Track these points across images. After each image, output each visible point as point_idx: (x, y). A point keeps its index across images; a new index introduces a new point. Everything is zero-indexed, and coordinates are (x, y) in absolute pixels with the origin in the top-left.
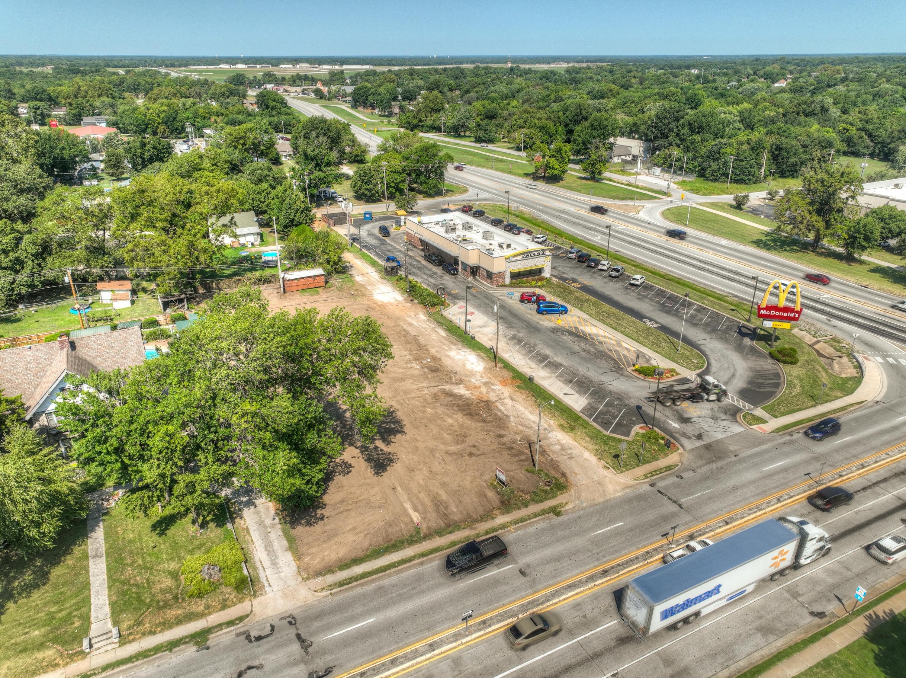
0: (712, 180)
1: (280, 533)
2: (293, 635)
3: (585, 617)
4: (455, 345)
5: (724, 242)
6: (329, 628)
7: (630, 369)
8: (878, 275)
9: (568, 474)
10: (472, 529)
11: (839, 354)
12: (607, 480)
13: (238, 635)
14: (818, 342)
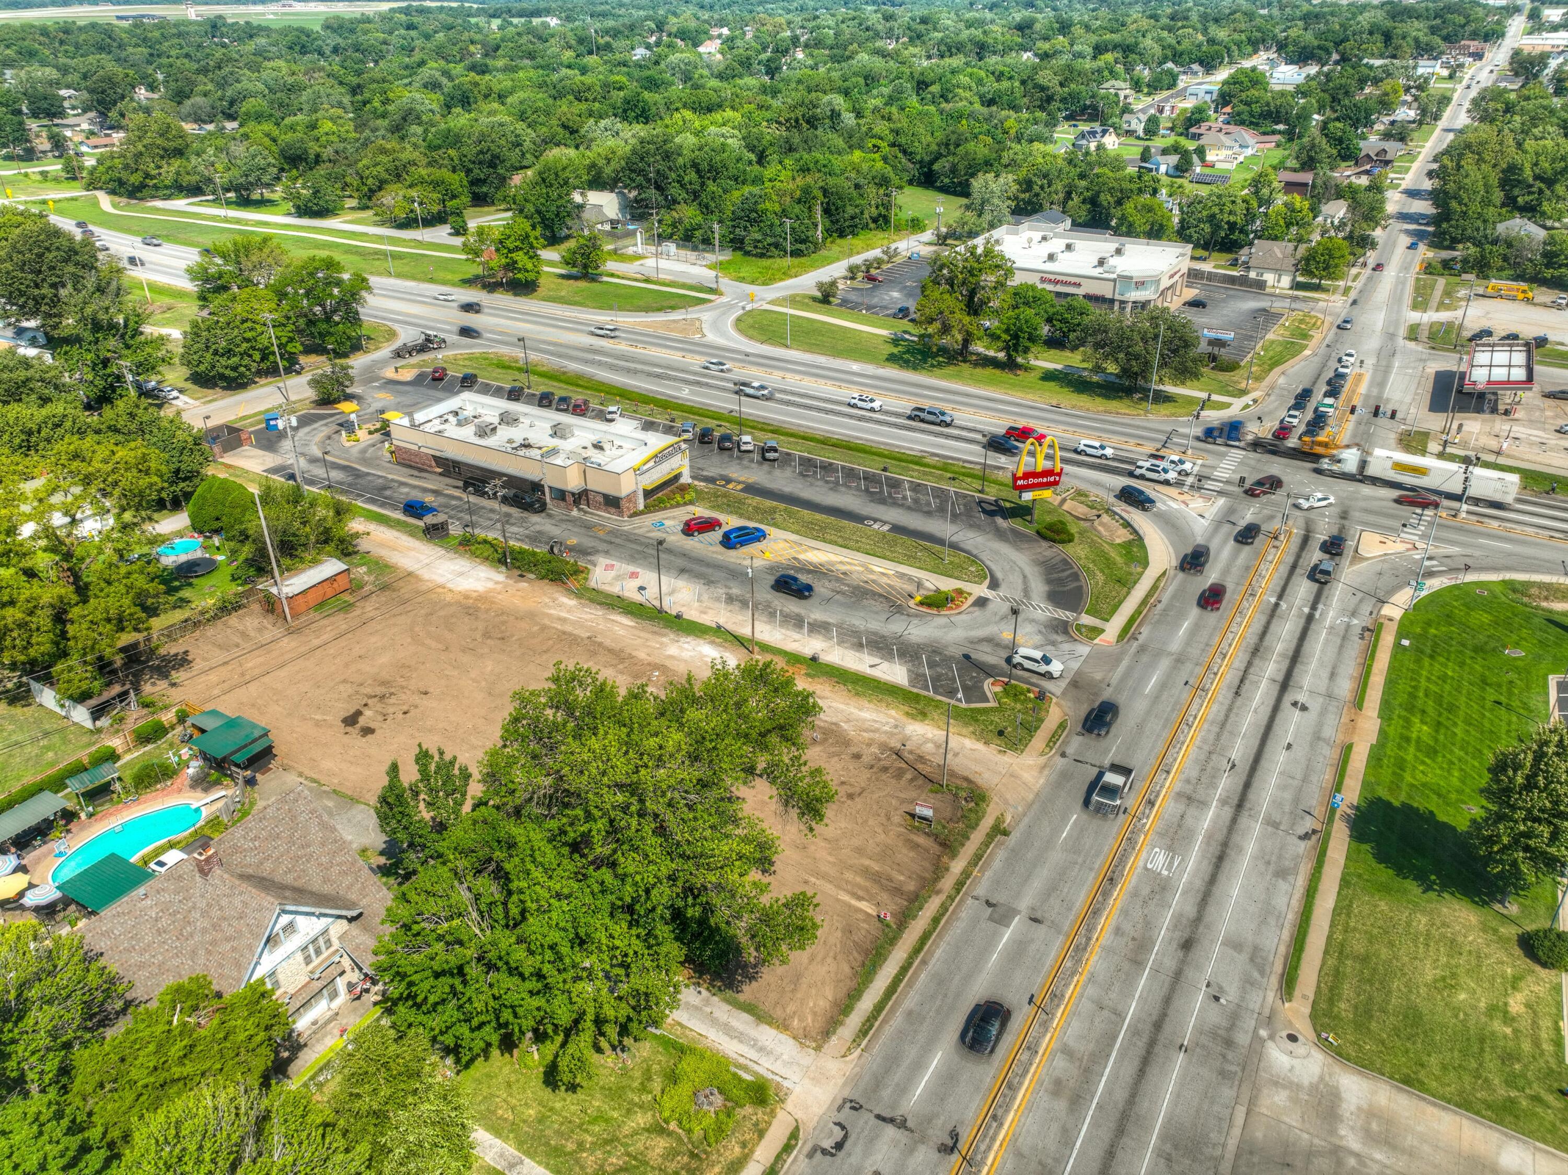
0: (756, 256)
1: (726, 1007)
2: (873, 1121)
3: (1134, 939)
4: (664, 635)
5: (855, 367)
6: (903, 1089)
7: (912, 603)
8: (1052, 384)
9: (971, 777)
10: (938, 892)
11: (1095, 512)
12: (1015, 767)
13: (810, 1155)
14: (1064, 500)
